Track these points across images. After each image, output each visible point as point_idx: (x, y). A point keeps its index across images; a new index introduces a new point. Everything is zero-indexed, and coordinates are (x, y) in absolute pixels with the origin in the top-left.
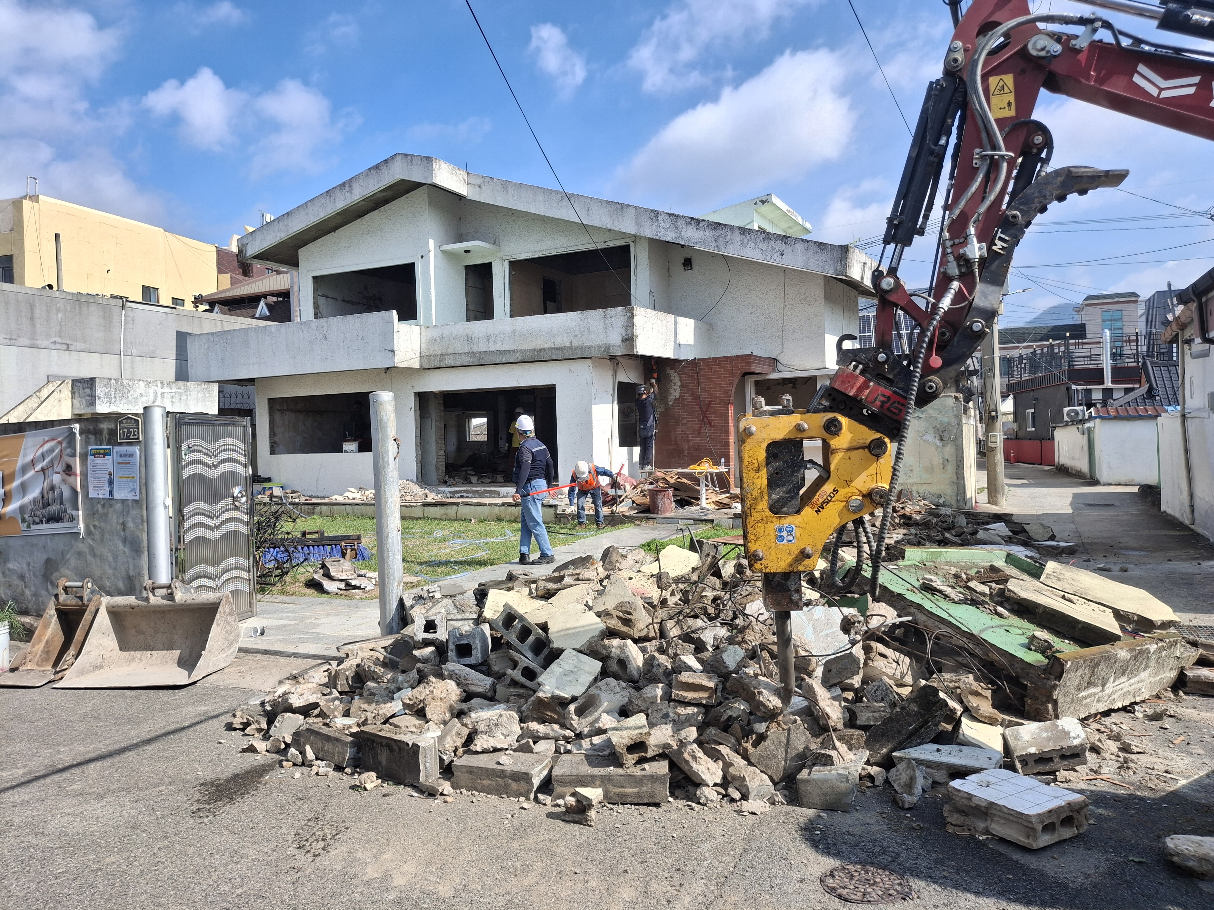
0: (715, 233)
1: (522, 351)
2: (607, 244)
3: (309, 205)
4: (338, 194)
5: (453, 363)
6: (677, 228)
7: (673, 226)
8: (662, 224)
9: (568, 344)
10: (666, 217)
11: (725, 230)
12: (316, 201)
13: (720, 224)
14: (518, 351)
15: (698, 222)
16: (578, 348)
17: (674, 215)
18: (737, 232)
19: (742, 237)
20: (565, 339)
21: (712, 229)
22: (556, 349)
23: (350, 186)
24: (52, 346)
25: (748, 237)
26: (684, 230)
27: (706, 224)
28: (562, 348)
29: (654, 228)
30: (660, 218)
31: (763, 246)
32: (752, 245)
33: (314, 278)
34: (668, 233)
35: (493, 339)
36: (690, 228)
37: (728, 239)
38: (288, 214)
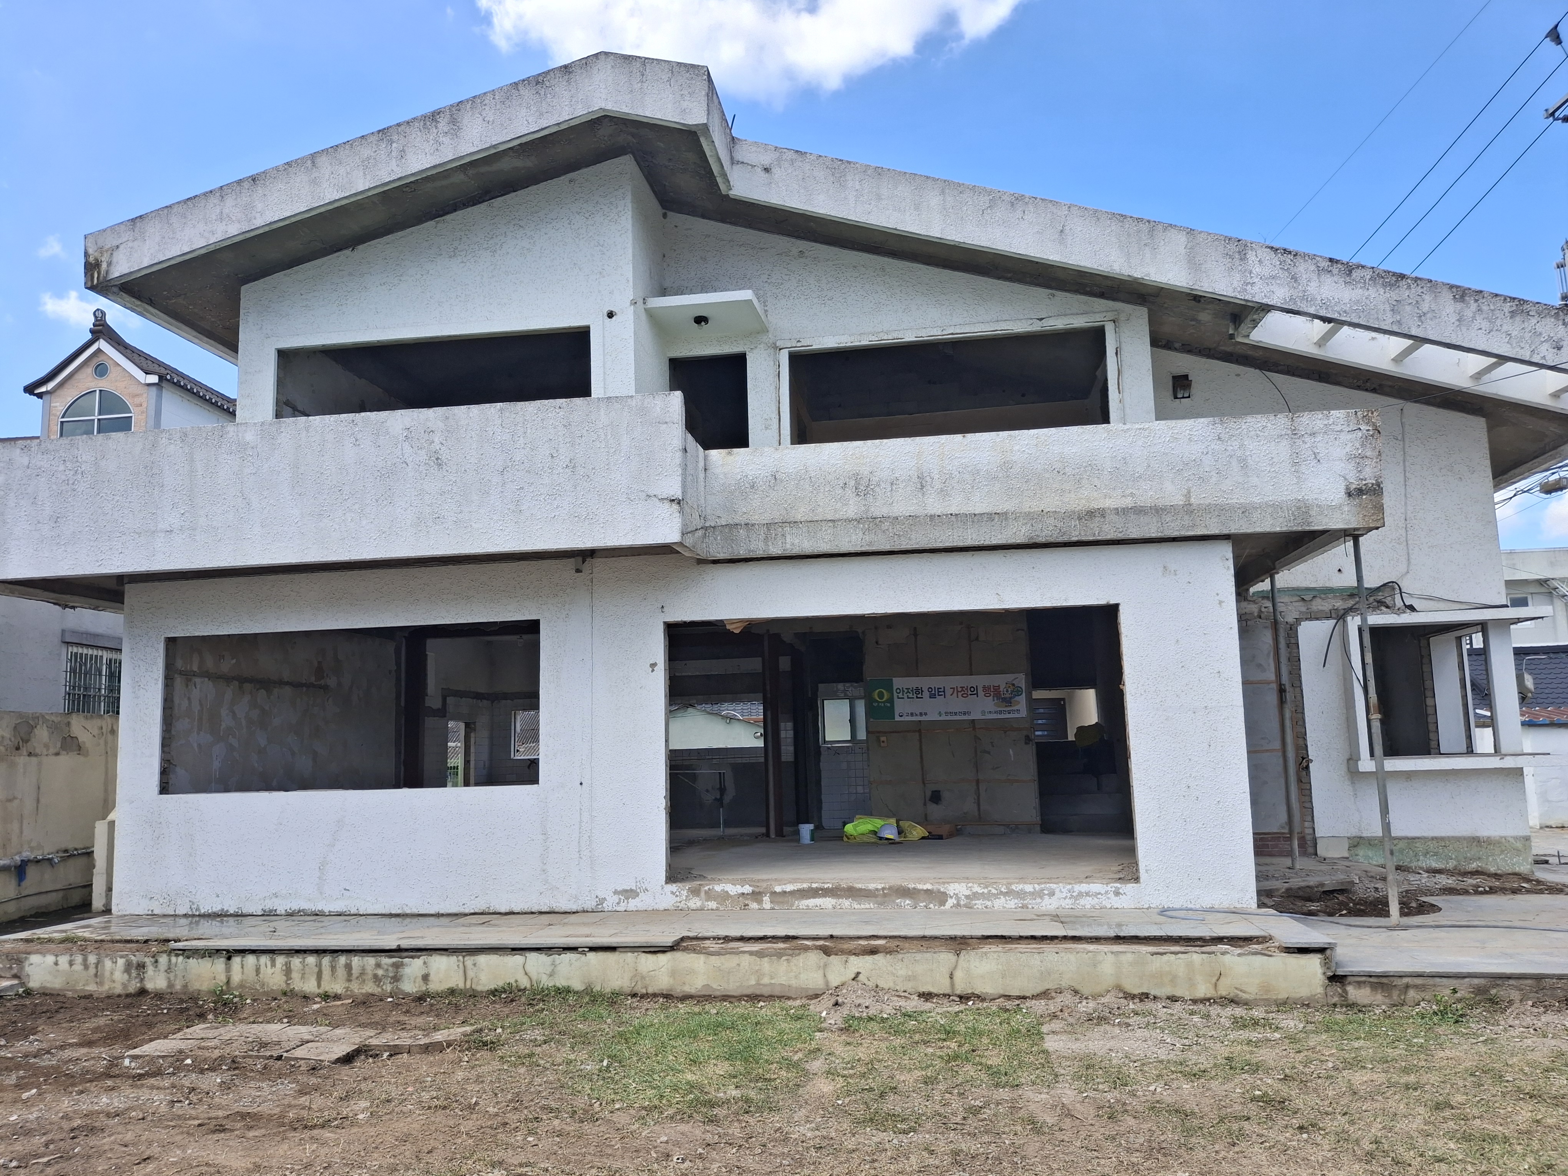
0: (1394, 295)
1: (1030, 516)
2: (1045, 323)
3: (323, 160)
4: (416, 136)
5: (808, 547)
6: (1295, 278)
7: (1283, 275)
8: (1257, 269)
9: (1178, 500)
10: (1267, 255)
11: (1415, 290)
12: (342, 153)
13: (1402, 277)
14: (1017, 516)
15: (1349, 269)
16: (1208, 509)
17: (1286, 251)
18: (1447, 296)
19: (1459, 306)
20: (1169, 487)
21: (1384, 286)
22: (1139, 511)
23: (453, 121)
25: (1473, 306)
26: (1314, 284)
27: (1368, 274)
28: (1158, 511)
29: (1238, 276)
30: (1251, 256)
31: (1515, 327)
32: (1485, 325)
33: (284, 355)
34: (1274, 288)
35: (938, 485)
36: (1328, 280)
37: (1425, 307)
38: (254, 179)
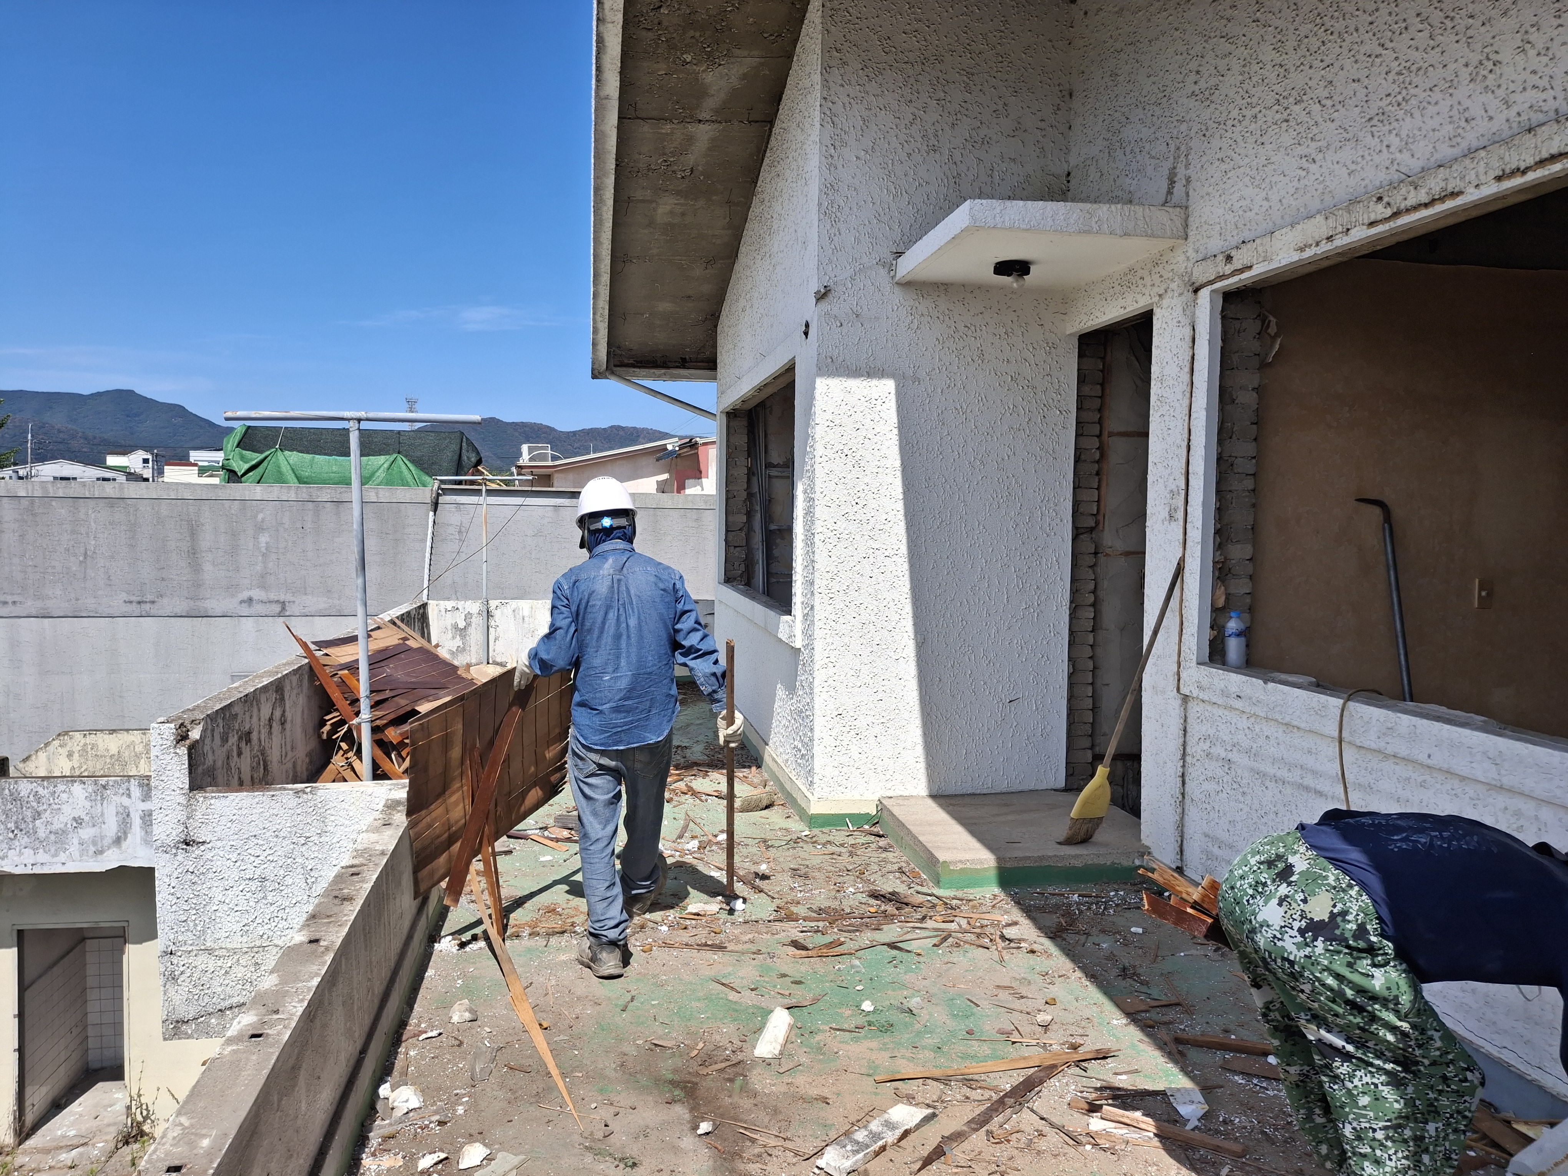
24: (245, 610)
